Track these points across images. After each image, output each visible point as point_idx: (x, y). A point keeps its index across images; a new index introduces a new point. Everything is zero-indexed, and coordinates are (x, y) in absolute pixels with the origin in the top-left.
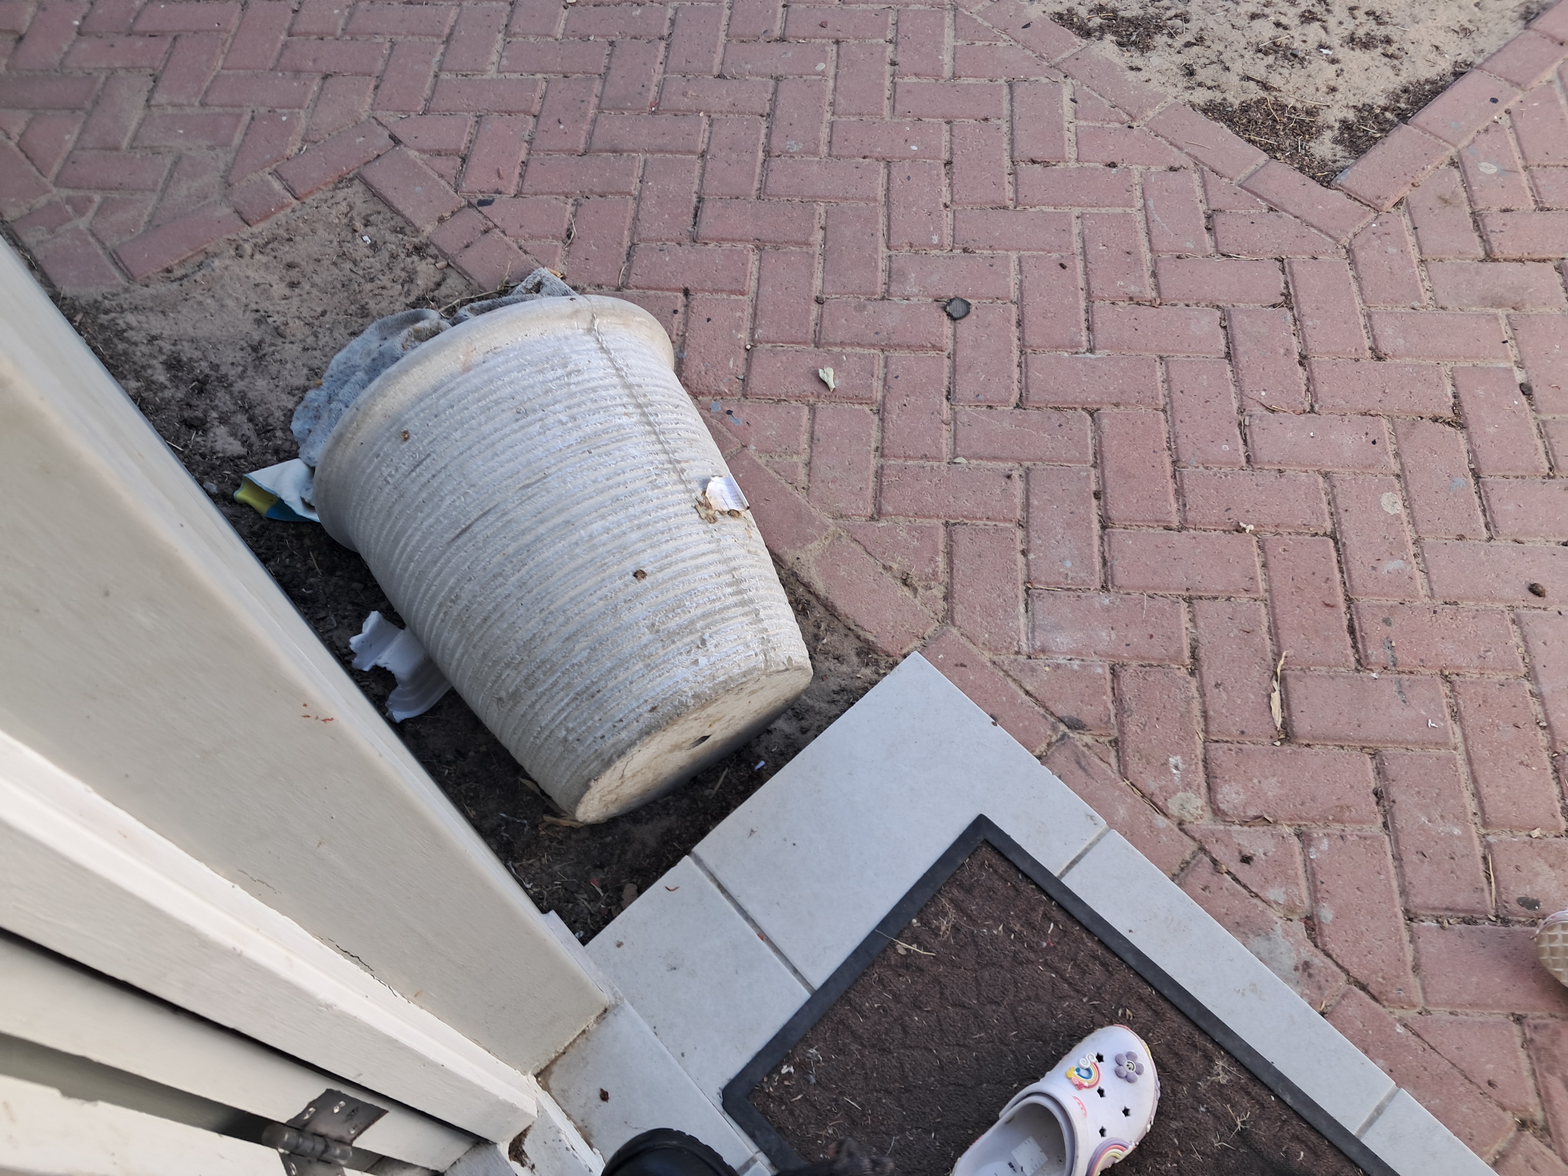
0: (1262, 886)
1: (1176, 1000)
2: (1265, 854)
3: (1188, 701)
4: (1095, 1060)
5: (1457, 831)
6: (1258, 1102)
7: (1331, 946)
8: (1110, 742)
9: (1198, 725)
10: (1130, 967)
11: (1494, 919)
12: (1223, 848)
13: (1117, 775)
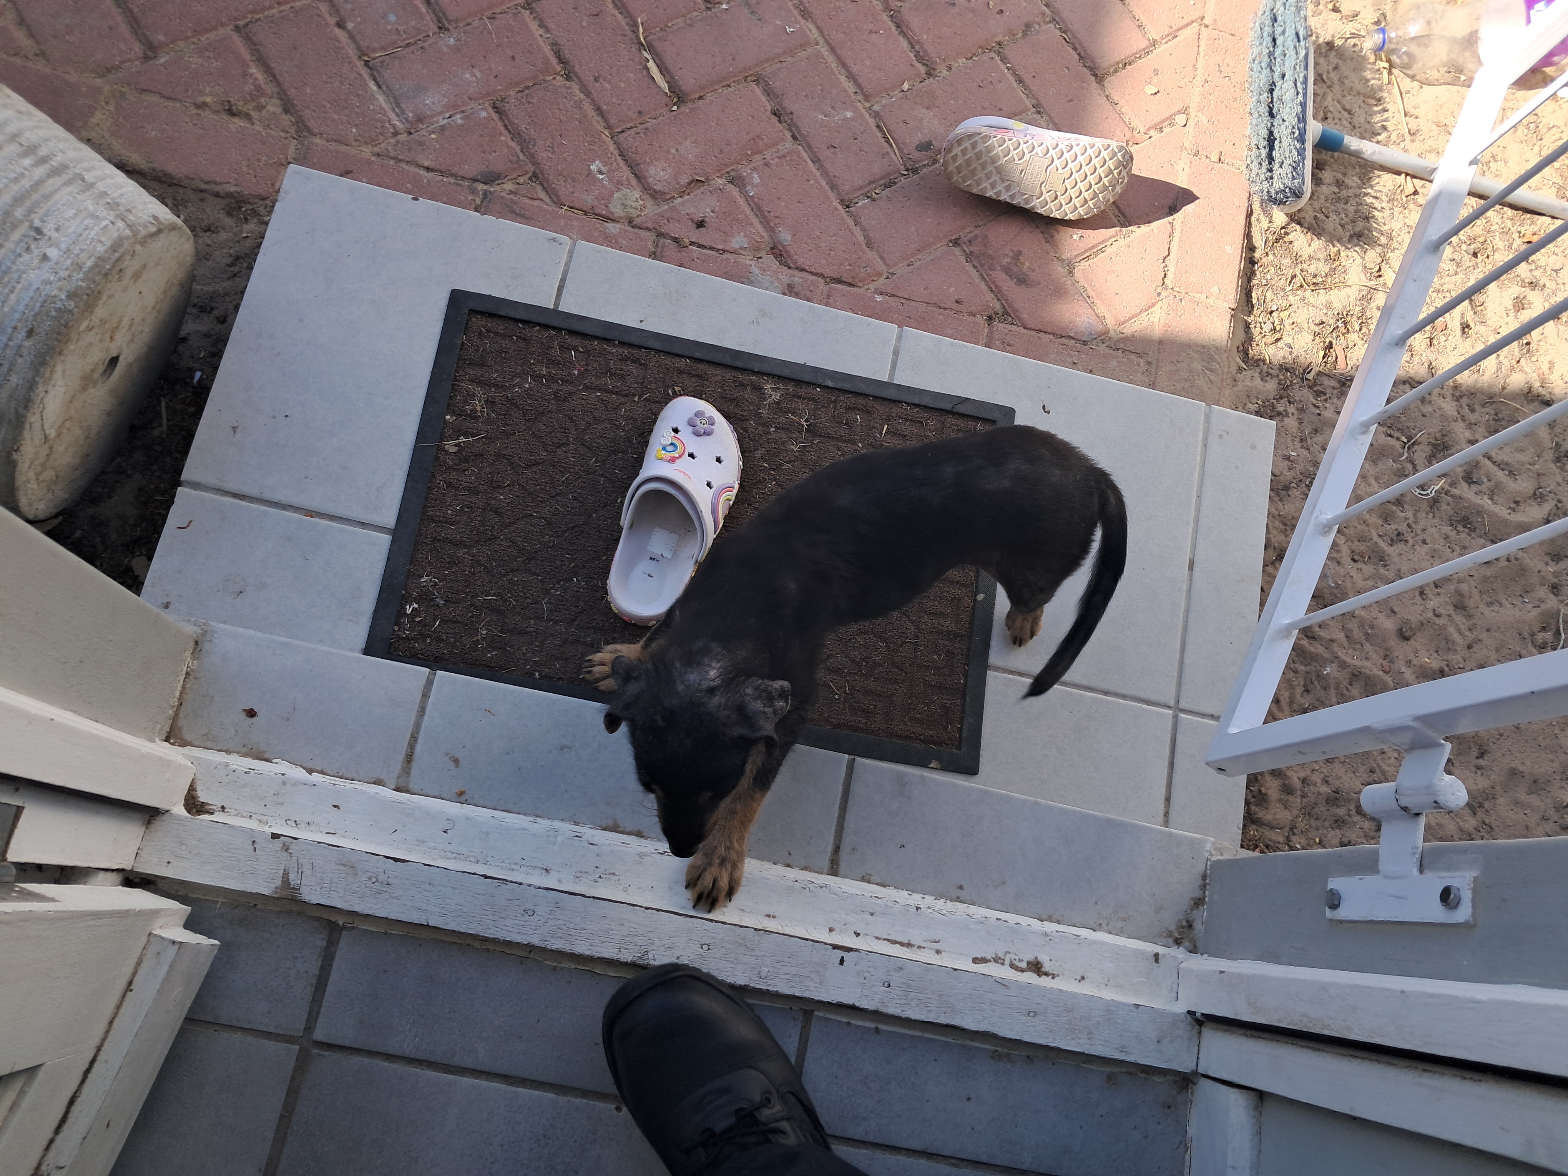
0: (724, 241)
1: (709, 357)
2: (713, 211)
3: (579, 105)
4: (673, 434)
5: (849, 114)
6: (809, 399)
7: (801, 261)
8: (530, 179)
9: (600, 126)
10: (658, 351)
11: (905, 173)
12: (677, 224)
13: (553, 206)
